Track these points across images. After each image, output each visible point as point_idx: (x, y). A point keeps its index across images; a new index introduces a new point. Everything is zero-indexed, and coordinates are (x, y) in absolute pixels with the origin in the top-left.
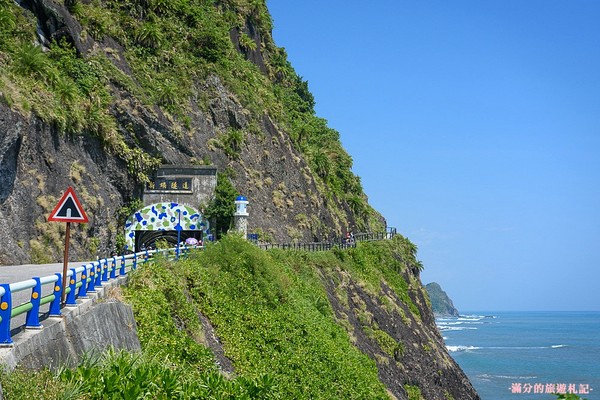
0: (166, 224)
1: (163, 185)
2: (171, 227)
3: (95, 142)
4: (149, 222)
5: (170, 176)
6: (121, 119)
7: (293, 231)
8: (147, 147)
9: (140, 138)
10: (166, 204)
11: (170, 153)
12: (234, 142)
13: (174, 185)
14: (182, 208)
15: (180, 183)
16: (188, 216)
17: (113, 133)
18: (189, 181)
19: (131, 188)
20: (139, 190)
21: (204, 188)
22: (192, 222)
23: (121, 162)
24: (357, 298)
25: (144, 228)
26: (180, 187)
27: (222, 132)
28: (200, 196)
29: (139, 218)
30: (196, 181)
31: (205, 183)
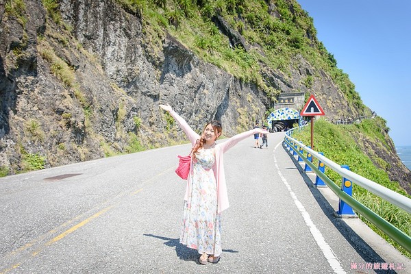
0: (284, 117)
1: (282, 101)
2: (286, 118)
3: (254, 86)
4: (277, 117)
5: (285, 97)
6: (264, 76)
7: (336, 117)
8: (274, 86)
9: (272, 83)
10: (284, 109)
11: (284, 88)
12: (309, 81)
13: (287, 101)
14: (290, 110)
15: (289, 100)
16: (293, 113)
17: (261, 82)
18: (293, 99)
19: (269, 103)
20: (272, 103)
21: (299, 101)
22: (295, 116)
23: (265, 93)
24: (367, 144)
25: (275, 119)
26: (289, 101)
27: (304, 77)
28: (297, 105)
29: (273, 115)
30: (296, 98)
31: (299, 99)
